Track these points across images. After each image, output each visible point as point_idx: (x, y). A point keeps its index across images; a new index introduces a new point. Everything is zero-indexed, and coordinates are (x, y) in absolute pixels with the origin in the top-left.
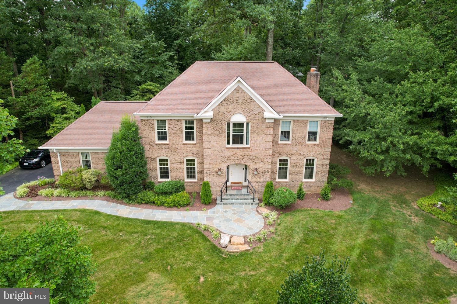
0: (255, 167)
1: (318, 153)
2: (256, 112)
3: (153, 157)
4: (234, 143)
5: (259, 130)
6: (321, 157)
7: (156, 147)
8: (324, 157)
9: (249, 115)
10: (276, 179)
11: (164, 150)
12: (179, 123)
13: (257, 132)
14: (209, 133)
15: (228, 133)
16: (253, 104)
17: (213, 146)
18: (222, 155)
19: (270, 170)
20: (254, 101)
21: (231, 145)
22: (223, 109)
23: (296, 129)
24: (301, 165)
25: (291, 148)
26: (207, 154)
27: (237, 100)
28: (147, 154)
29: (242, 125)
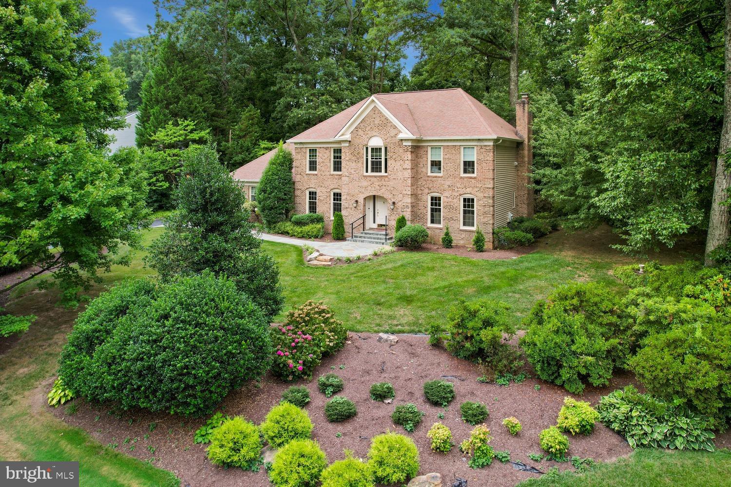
0: (393, 200)
1: (477, 189)
2: (393, 134)
3: (303, 189)
4: (373, 171)
5: (396, 155)
6: (481, 195)
7: (306, 177)
8: (485, 195)
9: (386, 137)
10: (427, 223)
11: (313, 181)
12: (327, 151)
13: (394, 157)
14: (347, 159)
15: (367, 160)
16: (389, 125)
17: (351, 174)
18: (360, 185)
19: (410, 205)
20: (391, 122)
21: (370, 173)
22: (360, 132)
23: (446, 157)
24: (456, 205)
25: (443, 182)
26: (345, 183)
27: (374, 121)
28: (297, 186)
29: (380, 149)
